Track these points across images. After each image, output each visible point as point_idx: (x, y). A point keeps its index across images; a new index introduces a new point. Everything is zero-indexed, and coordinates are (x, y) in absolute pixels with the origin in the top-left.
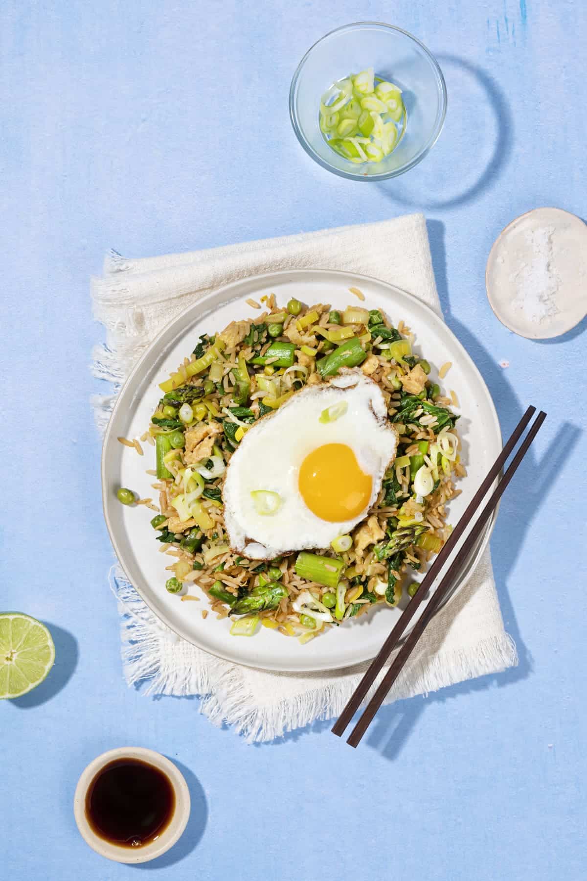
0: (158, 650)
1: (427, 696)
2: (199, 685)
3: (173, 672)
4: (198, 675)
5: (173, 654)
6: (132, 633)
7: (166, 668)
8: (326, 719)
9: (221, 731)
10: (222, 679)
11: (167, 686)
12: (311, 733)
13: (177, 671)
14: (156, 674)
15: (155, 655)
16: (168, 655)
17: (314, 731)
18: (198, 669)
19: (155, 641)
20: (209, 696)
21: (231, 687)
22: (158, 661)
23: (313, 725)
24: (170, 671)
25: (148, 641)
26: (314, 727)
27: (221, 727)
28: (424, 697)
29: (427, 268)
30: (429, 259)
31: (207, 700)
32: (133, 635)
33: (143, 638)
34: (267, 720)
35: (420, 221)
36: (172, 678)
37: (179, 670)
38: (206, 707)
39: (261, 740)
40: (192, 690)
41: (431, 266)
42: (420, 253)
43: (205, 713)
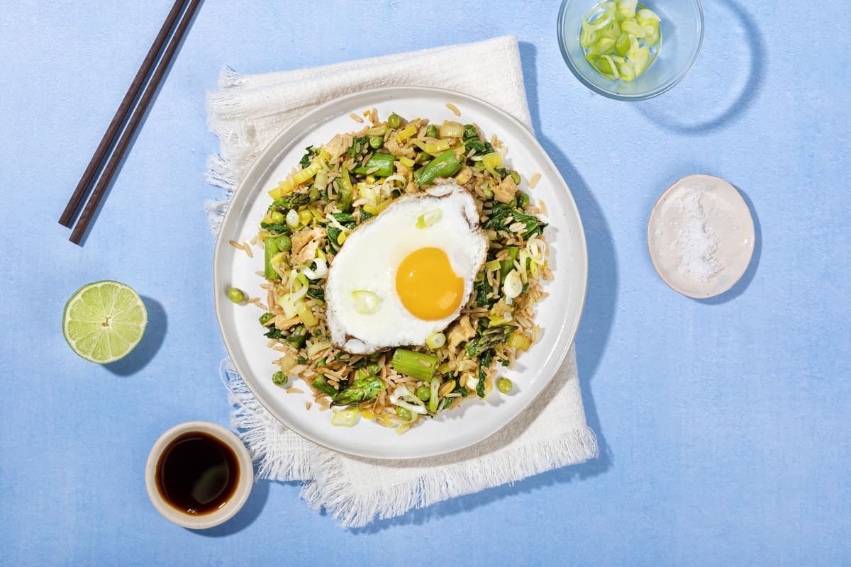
0: (265, 439)
1: (513, 485)
2: (302, 471)
3: (278, 459)
4: (301, 462)
5: (278, 443)
6: (241, 421)
7: (271, 456)
8: (421, 506)
9: (320, 516)
10: (323, 466)
11: (272, 472)
13: (282, 459)
14: (263, 460)
15: (262, 443)
16: (273, 443)
18: (301, 455)
19: (262, 429)
20: (309, 482)
21: (331, 475)
22: (265, 449)
24: (275, 458)
25: (256, 429)
27: (320, 512)
28: (510, 486)
29: (519, 86)
30: (522, 77)
31: (307, 486)
32: (242, 423)
33: (251, 427)
34: (362, 506)
35: (513, 43)
36: (277, 464)
37: (284, 457)
38: (306, 492)
39: (354, 526)
40: (295, 476)
41: (523, 84)
42: (512, 71)
43: (305, 497)
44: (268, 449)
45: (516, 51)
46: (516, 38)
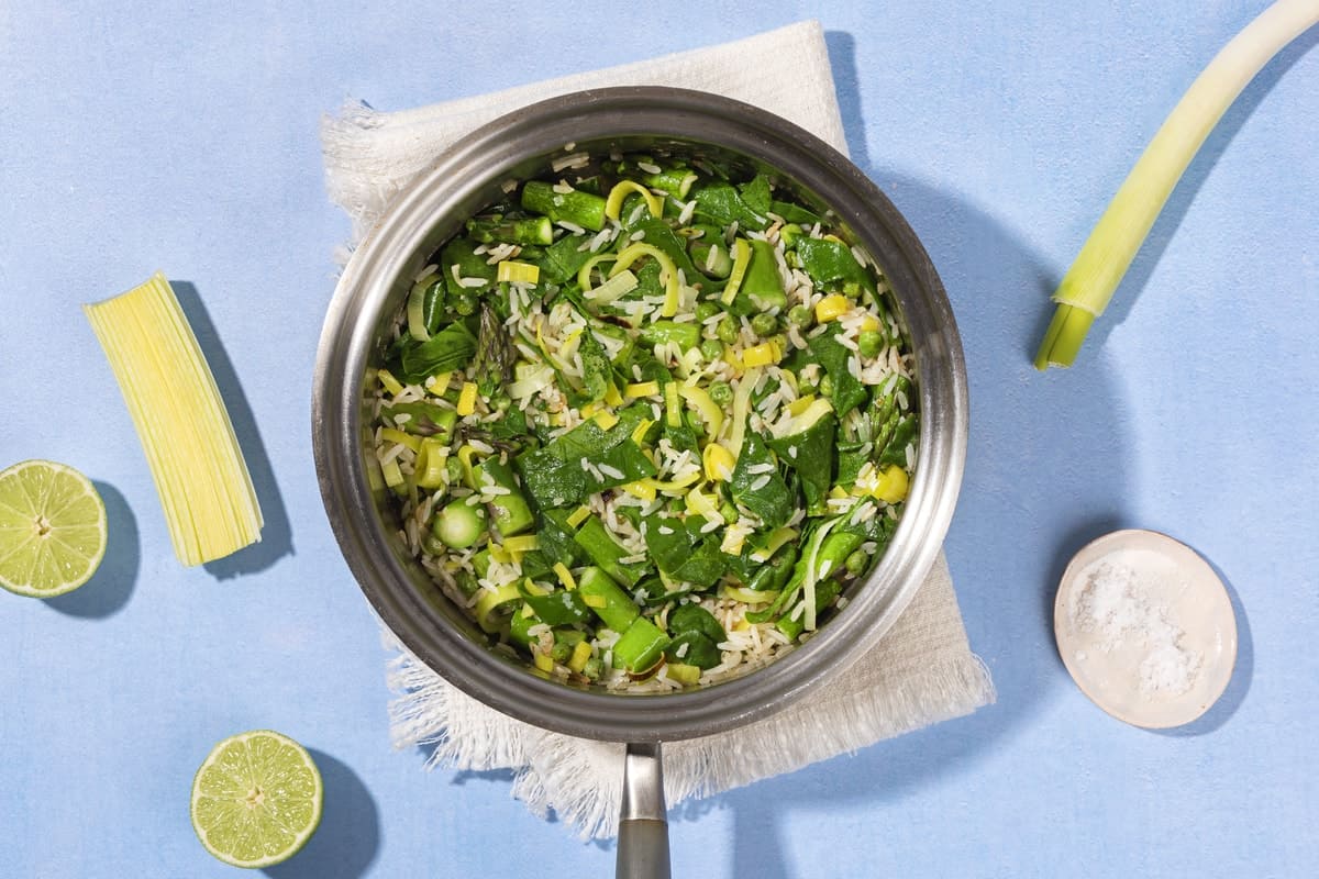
0: (444, 702)
1: (856, 754)
2: (510, 754)
3: (468, 735)
4: (508, 737)
5: (467, 708)
6: (404, 677)
7: (457, 729)
8: (705, 796)
9: (547, 824)
10: (541, 743)
11: (461, 755)
12: (684, 821)
13: (475, 733)
14: (442, 738)
15: (441, 710)
16: (458, 708)
17: (686, 817)
18: (507, 728)
19: (439, 687)
20: (526, 769)
21: (556, 755)
22: (446, 718)
23: (685, 807)
24: (463, 732)
25: (429, 688)
26: (688, 811)
27: (546, 817)
28: (851, 756)
29: (829, 103)
30: (833, 88)
31: (521, 778)
32: (407, 679)
33: (421, 684)
34: (612, 802)
35: (816, 31)
36: (467, 743)
37: (478, 730)
38: (520, 786)
39: (604, 835)
40: (501, 762)
41: (835, 99)
42: (817, 79)
43: (520, 796)
44: (450, 719)
45: (822, 45)
46: (820, 25)
